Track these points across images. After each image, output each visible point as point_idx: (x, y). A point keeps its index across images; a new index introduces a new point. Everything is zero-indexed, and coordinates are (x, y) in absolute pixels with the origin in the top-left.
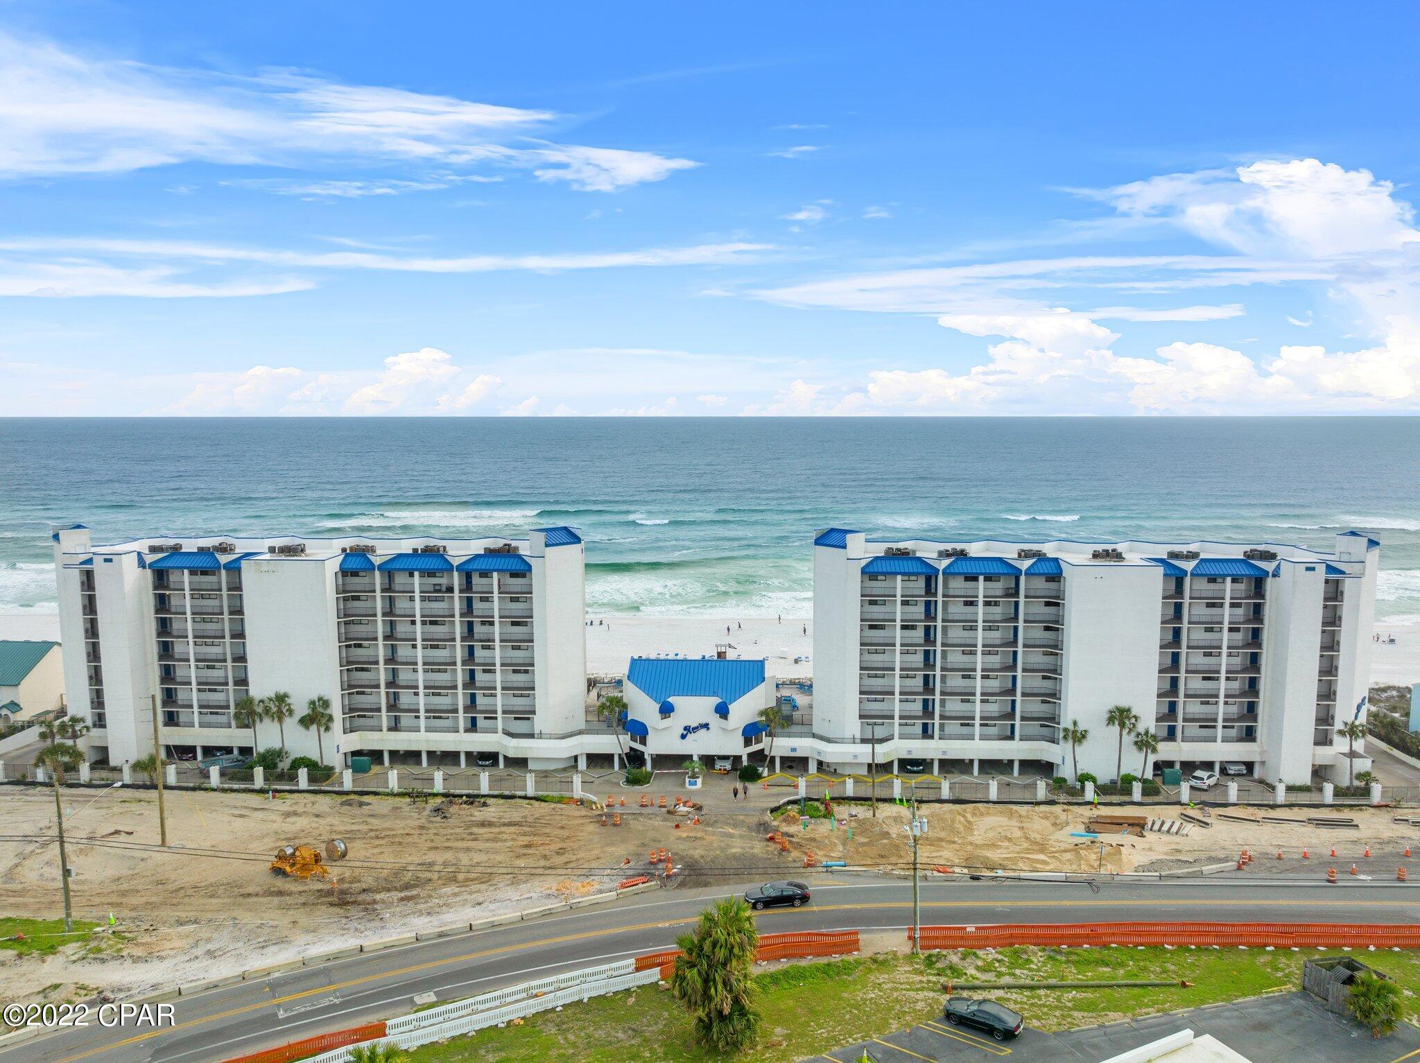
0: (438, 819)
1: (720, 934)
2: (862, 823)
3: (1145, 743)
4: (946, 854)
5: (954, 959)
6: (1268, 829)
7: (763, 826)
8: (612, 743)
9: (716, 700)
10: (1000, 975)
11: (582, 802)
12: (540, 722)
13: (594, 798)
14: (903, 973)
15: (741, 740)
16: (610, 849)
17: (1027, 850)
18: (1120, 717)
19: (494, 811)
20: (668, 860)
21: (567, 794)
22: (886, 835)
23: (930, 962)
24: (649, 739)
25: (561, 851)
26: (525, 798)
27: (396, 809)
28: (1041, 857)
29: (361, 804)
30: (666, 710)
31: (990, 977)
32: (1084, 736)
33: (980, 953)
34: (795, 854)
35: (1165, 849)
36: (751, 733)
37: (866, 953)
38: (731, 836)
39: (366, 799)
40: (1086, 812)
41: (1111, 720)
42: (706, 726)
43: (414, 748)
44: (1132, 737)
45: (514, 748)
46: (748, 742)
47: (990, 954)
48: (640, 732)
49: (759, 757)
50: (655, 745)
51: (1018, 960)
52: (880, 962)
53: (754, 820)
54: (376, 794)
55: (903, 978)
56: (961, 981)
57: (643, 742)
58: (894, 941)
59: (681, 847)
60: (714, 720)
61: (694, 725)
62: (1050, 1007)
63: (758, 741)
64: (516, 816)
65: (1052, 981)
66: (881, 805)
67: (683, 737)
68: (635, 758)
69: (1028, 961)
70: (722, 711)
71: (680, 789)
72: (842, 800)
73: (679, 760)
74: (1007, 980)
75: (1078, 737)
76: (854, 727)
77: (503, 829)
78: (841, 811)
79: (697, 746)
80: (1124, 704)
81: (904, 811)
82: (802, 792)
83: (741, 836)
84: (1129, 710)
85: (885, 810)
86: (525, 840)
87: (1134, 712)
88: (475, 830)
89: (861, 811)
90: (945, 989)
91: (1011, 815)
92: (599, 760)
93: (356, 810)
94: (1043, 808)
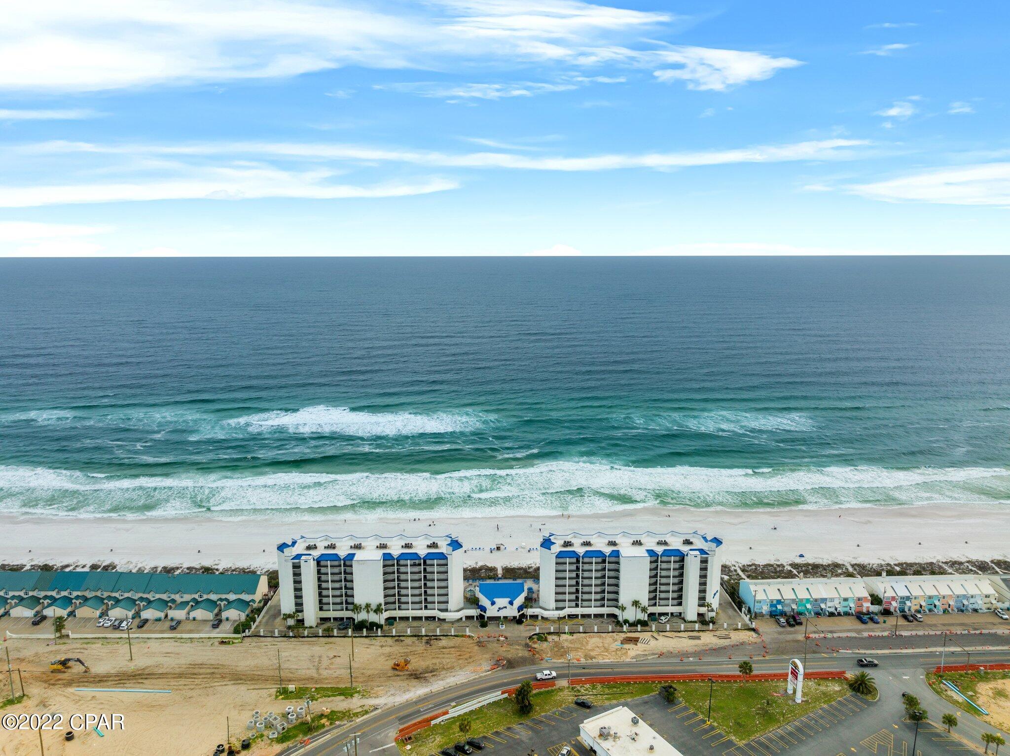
0: (428, 646)
1: (526, 688)
2: (556, 642)
3: (644, 610)
4: (580, 654)
5: (579, 688)
6: (676, 640)
7: (527, 645)
8: (474, 612)
9: (509, 599)
10: (589, 692)
11: (469, 636)
12: (450, 606)
13: (473, 635)
14: (566, 692)
15: (517, 611)
16: (485, 656)
17: (603, 652)
18: (636, 603)
19: (444, 642)
20: (502, 659)
21: (464, 634)
22: (563, 647)
23: (573, 689)
24: (487, 612)
25: (470, 657)
26: (451, 636)
27: (413, 642)
28: (606, 654)
29: (402, 641)
30: (493, 603)
31: (587, 692)
32: (625, 608)
33: (585, 686)
34: (537, 656)
35: (642, 649)
36: (520, 609)
37: (557, 687)
38: (518, 649)
39: (402, 638)
40: (623, 635)
41: (633, 605)
42: (506, 607)
43: (408, 616)
44: (640, 609)
45: (442, 615)
46: (519, 612)
47: (587, 686)
48: (484, 609)
49: (523, 616)
50: (489, 614)
51: (594, 688)
52: (561, 689)
53: (523, 642)
54: (404, 636)
55: (566, 693)
56: (580, 694)
57: (485, 612)
58: (563, 683)
59: (504, 654)
60: (509, 606)
61: (502, 607)
62: (600, 700)
63: (522, 610)
64: (451, 644)
65: (601, 693)
66: (562, 635)
67: (498, 611)
68: (481, 617)
69: (597, 688)
70: (511, 603)
71: (497, 629)
72: (549, 633)
73: (497, 619)
74: (591, 693)
75: (623, 609)
76: (553, 605)
77: (451, 649)
78: (550, 638)
79: (502, 614)
80: (637, 600)
81: (569, 637)
82: (537, 631)
83: (521, 650)
84: (638, 602)
85: (564, 637)
86: (458, 653)
87: (640, 602)
88: (442, 650)
89: (555, 638)
90: (576, 696)
91: (600, 637)
92: (469, 618)
93: (402, 644)
94: (610, 634)
